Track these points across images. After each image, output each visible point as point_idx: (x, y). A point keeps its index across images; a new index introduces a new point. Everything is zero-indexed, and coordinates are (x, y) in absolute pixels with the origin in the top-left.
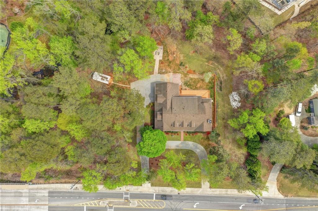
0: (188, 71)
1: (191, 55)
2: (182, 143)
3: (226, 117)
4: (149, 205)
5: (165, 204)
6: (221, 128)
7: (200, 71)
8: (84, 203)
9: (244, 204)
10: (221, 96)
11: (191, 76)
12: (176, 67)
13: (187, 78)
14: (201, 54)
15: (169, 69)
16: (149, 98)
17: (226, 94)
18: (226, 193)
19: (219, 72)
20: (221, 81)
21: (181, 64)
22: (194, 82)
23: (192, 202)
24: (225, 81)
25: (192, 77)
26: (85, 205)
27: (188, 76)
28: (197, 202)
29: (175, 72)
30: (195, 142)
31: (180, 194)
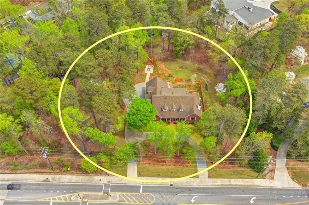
0: (176, 80)
1: (177, 70)
4: (134, 199)
5: (154, 199)
7: (186, 79)
8: (51, 198)
9: (254, 197)
10: (208, 95)
11: (179, 83)
12: (165, 78)
13: (175, 85)
14: (186, 68)
18: (230, 183)
19: (204, 79)
20: (206, 84)
21: (170, 76)
23: (189, 195)
24: (210, 84)
26: (52, 200)
27: (176, 83)
28: (194, 196)
29: (165, 81)
31: (173, 186)
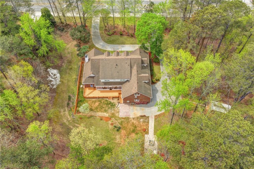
1: (106, 141)
2: (118, 49)
3: (68, 71)
6: (75, 61)
7: (94, 119)
11: (106, 115)
12: (126, 125)
15: (134, 122)
16: (158, 88)
17: (63, 93)
19: (69, 117)
20: (67, 107)
21: (119, 129)
22: (102, 108)
24: (63, 107)
25: (105, 114)
27: (110, 115)
29: (127, 118)
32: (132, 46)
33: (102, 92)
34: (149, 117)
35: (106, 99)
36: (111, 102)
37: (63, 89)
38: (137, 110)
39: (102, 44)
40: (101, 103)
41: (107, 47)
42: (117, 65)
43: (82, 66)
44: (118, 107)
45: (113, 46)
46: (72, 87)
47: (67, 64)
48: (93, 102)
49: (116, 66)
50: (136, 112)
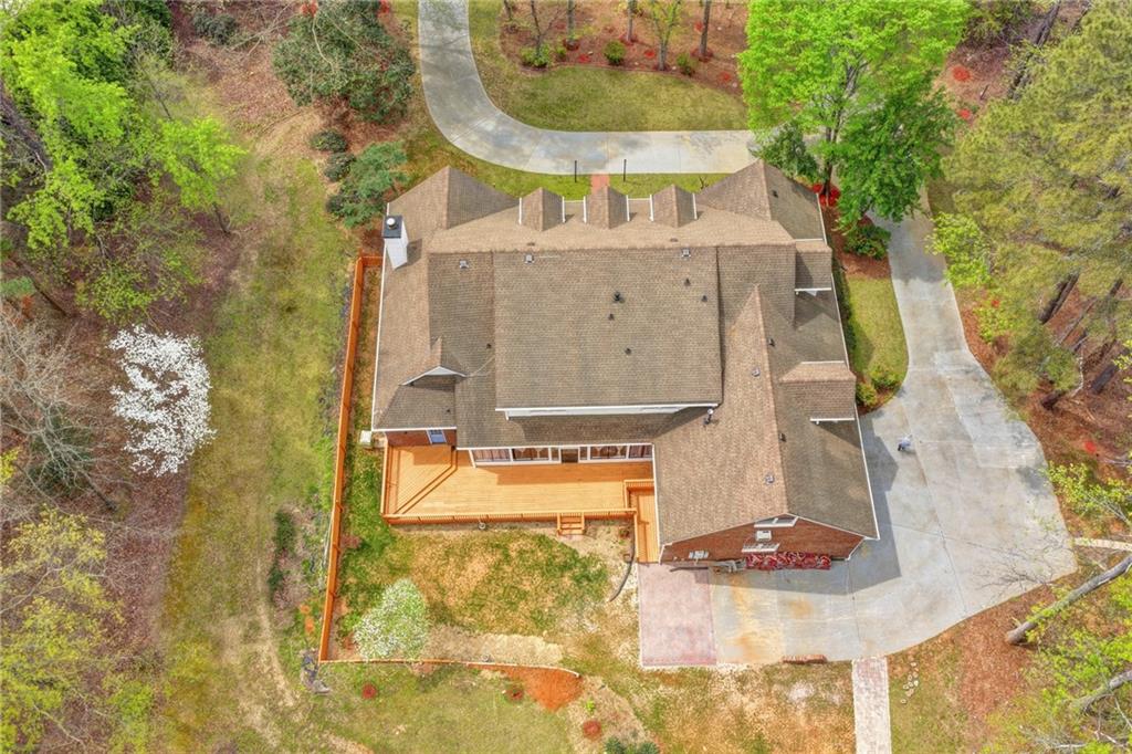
0: (575, 696)
2: (603, 163)
3: (267, 323)
6: (312, 253)
10: (286, 475)
11: (544, 651)
12: (692, 733)
13: (581, 628)
15: (750, 708)
17: (240, 492)
19: (282, 682)
20: (272, 601)
22: (513, 597)
24: (238, 603)
25: (538, 642)
27: (575, 653)
29: (697, 679)
30: (508, 171)
32: (693, 144)
33: (507, 477)
34: (848, 665)
35: (540, 531)
36: (575, 552)
37: (236, 460)
38: (759, 612)
39: (489, 125)
40: (509, 563)
41: (527, 149)
42: (618, 298)
43: (367, 285)
44: (629, 595)
45: (563, 140)
46: (298, 444)
47: (259, 277)
48: (447, 554)
49: (617, 306)
50: (752, 625)
